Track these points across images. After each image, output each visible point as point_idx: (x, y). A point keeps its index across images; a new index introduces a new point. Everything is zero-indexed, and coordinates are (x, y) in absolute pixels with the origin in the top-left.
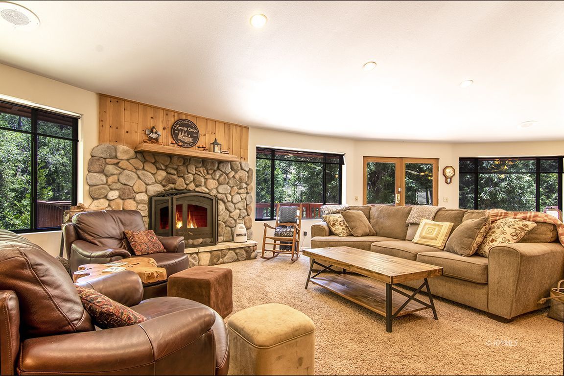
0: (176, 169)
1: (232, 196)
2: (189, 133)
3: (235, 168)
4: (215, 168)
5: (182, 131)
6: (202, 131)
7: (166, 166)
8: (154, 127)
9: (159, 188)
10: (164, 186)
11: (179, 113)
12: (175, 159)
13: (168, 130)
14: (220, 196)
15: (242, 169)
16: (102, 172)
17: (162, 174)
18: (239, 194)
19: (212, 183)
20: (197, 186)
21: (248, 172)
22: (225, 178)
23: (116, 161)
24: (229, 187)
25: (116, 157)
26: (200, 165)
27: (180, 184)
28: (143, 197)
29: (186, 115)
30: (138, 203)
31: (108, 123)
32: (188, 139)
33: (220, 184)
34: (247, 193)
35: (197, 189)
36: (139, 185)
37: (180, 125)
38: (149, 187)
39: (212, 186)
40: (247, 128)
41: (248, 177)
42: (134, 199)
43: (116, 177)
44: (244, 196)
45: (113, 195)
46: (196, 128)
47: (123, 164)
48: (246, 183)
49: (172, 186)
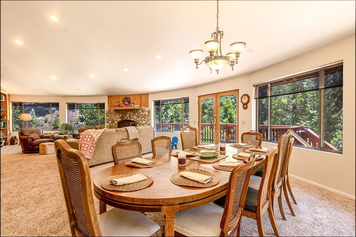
0: (124, 113)
1: (142, 122)
2: (127, 101)
3: (142, 110)
4: (136, 111)
5: (125, 101)
6: (132, 99)
7: (122, 113)
8: (118, 102)
9: (119, 120)
10: (121, 119)
11: (125, 95)
12: (124, 110)
13: (122, 102)
14: (137, 122)
15: (145, 111)
16: (108, 116)
17: (121, 115)
18: (145, 121)
19: (135, 117)
20: (130, 118)
21: (148, 112)
22: (139, 115)
23: (110, 113)
24: (140, 118)
25: (111, 112)
26: (131, 111)
27: (125, 118)
28: (116, 122)
29: (127, 95)
30: (115, 124)
31: (109, 103)
32: (127, 103)
33: (137, 117)
34: (148, 120)
35: (130, 119)
36: (115, 119)
37: (125, 99)
38: (118, 120)
39: (135, 118)
40: (148, 94)
41: (148, 114)
42: (114, 123)
43: (110, 117)
44: (146, 121)
45: (110, 122)
46: (129, 99)
47: (112, 113)
48: (147, 116)
49: (123, 119)
